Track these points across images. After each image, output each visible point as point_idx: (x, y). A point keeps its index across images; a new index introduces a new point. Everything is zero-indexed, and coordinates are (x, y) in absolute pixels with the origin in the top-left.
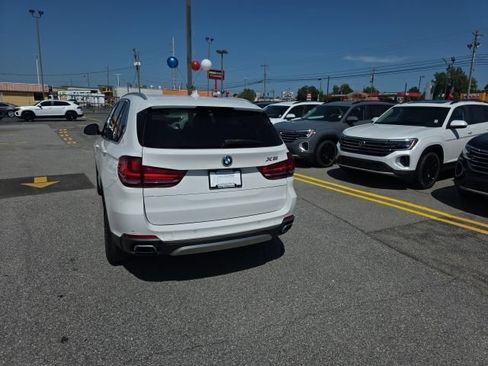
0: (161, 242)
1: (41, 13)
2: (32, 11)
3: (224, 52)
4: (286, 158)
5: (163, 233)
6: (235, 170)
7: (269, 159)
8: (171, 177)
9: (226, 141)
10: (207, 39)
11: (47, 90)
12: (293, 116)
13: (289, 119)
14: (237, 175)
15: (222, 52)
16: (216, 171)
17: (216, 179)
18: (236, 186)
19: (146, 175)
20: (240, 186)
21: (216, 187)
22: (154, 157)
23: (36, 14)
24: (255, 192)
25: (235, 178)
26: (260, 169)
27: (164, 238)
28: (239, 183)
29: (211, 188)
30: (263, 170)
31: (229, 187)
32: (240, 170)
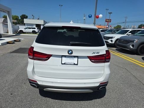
0: (38, 84)
1: (62, 6)
2: (60, 5)
3: (111, 13)
4: (105, 53)
5: (39, 81)
6: (75, 57)
7: (94, 53)
8: (45, 57)
9: (71, 42)
10: (106, 9)
12: (131, 34)
13: (128, 35)
15: (110, 13)
16: (65, 56)
17: (65, 60)
18: (74, 64)
19: (35, 55)
20: (77, 64)
21: (65, 64)
22: (39, 47)
23: (61, 6)
25: (75, 60)
27: (39, 83)
29: (62, 64)
30: (91, 58)
31: (71, 64)
32: (78, 57)
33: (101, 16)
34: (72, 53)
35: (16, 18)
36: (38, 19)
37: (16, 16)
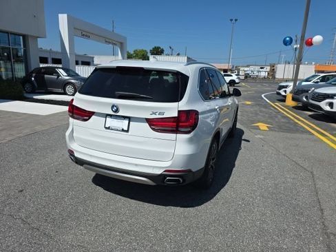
1: (236, 20)
4: (176, 115)
6: (125, 117)
7: (155, 114)
11: (230, 68)
14: (126, 122)
18: (123, 130)
20: (127, 131)
21: (108, 128)
23: (233, 21)
24: (142, 139)
25: (124, 124)
26: (148, 121)
28: (126, 129)
29: (106, 128)
30: (150, 122)
31: (117, 130)
32: (129, 118)
33: (317, 39)
34: (117, 111)
35: (143, 55)
36: (178, 55)
37: (143, 51)
